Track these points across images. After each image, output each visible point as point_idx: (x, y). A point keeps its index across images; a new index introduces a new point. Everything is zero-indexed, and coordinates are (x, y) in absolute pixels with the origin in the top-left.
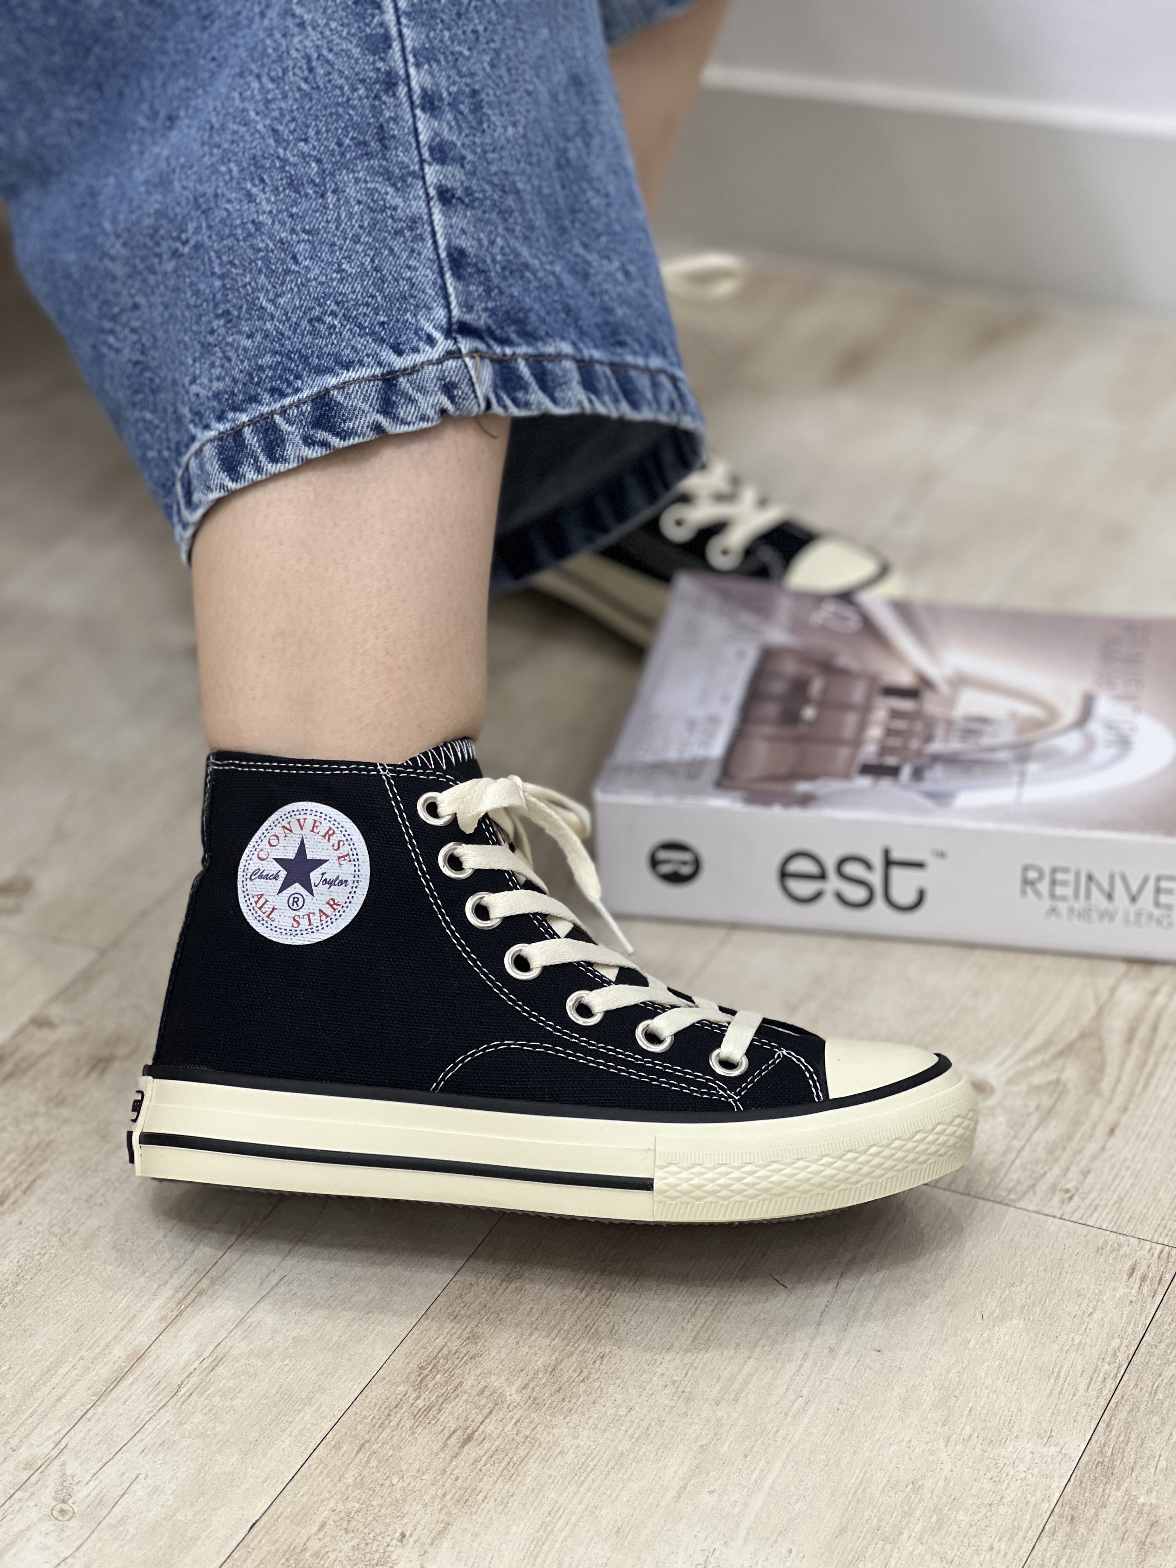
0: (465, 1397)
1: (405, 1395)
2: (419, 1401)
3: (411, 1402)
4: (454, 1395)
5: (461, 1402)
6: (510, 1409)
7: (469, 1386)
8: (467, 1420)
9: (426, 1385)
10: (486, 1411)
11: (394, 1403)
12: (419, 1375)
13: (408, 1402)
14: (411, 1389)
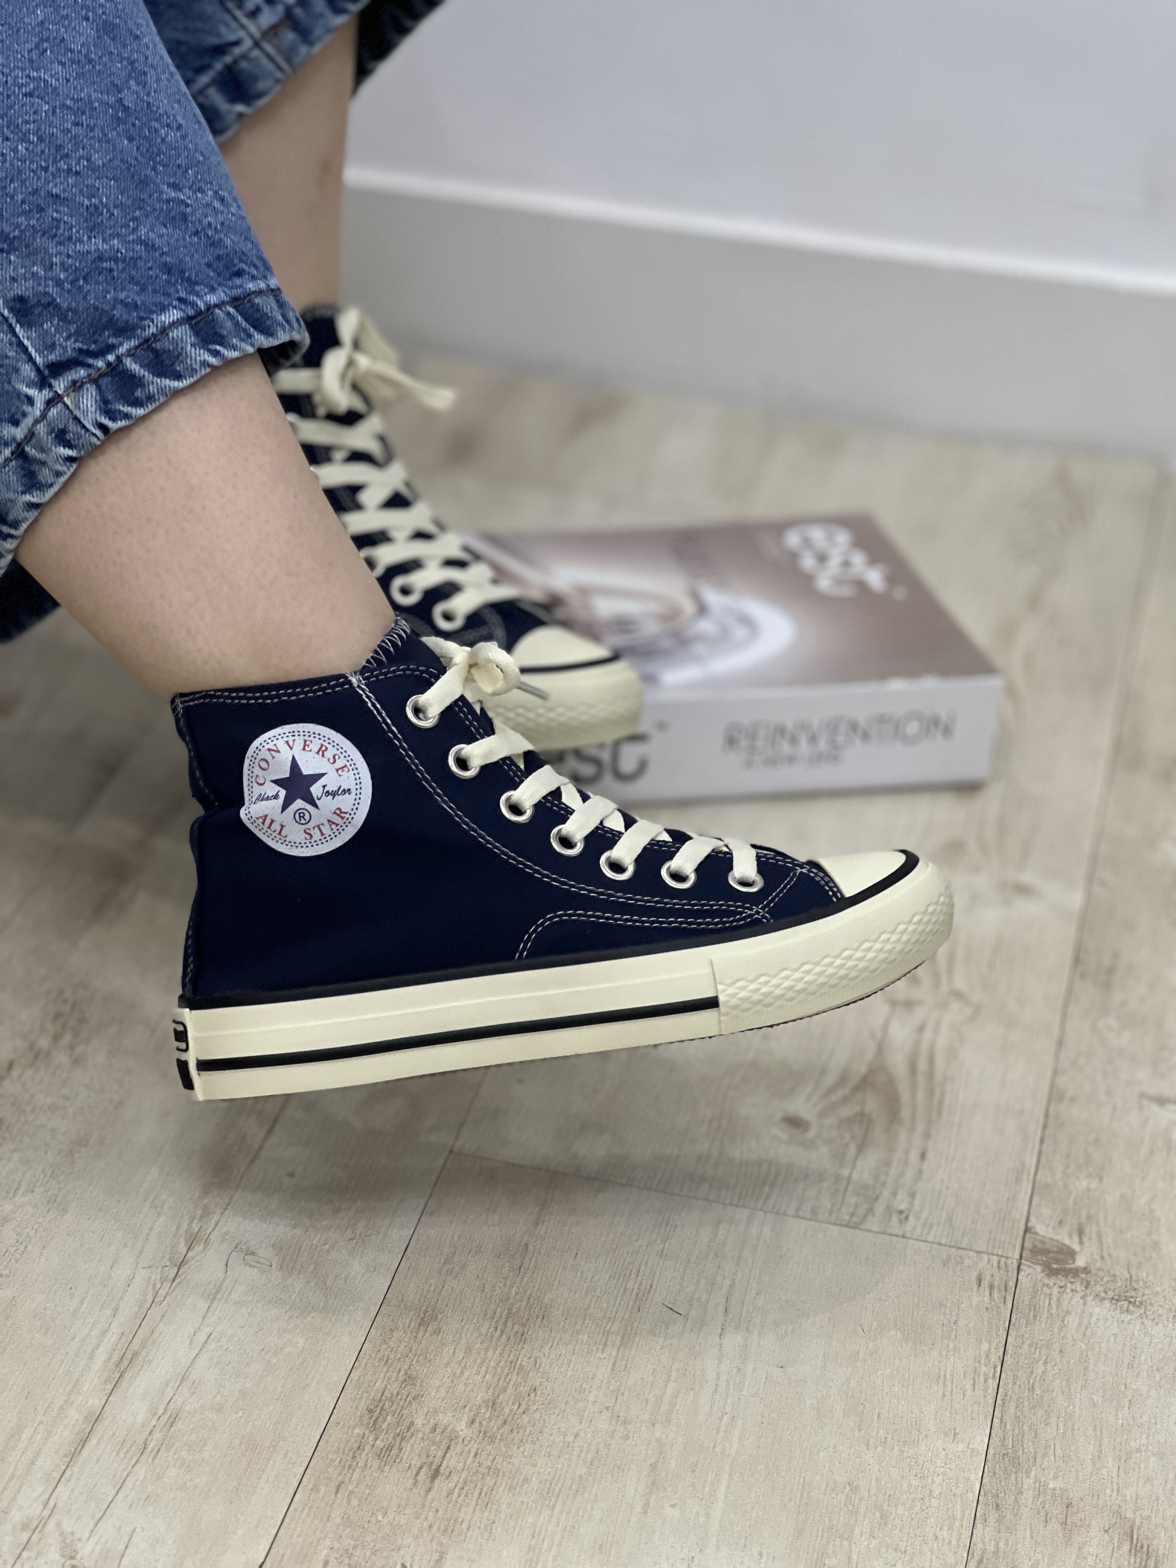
0: (420, 1435)
1: (363, 1438)
2: (378, 1442)
3: (371, 1443)
4: (409, 1434)
5: (418, 1442)
6: (466, 1443)
7: (420, 1424)
8: (428, 1456)
9: (381, 1427)
10: (443, 1447)
11: (355, 1446)
12: (371, 1418)
13: (368, 1443)
14: (367, 1432)
